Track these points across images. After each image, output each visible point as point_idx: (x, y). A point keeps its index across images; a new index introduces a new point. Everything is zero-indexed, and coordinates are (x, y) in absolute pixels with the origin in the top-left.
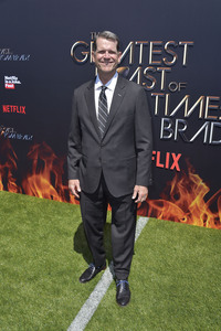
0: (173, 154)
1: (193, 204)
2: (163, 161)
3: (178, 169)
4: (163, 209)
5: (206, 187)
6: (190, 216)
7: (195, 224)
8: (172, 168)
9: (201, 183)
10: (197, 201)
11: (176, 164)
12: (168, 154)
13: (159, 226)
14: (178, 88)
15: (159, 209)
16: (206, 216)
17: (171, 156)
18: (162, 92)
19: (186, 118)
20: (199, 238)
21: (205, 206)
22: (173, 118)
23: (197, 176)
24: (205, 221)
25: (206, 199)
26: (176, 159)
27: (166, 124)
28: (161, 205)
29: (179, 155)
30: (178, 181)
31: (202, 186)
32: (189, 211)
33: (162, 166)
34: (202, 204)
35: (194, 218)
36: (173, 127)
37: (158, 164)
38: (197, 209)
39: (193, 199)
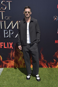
0: (10, 43)
1: (19, 60)
2: (6, 46)
3: (12, 48)
4: (9, 64)
6: (19, 65)
7: (21, 67)
8: (10, 48)
10: (21, 59)
11: (11, 46)
12: (8, 43)
13: (8, 70)
14: (8, 18)
15: (7, 64)
16: (24, 64)
17: (9, 44)
18: (3, 20)
19: (13, 29)
21: (23, 60)
22: (8, 30)
24: (24, 66)
25: (23, 58)
26: (11, 44)
27: (6, 32)
28: (8, 62)
29: (12, 43)
30: (13, 53)
31: (21, 53)
32: (18, 63)
33: (6, 48)
35: (20, 65)
36: (8, 33)
37: (5, 47)
38: (21, 62)
39: (19, 58)
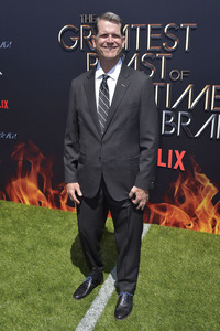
0: (177, 152)
1: (200, 208)
2: (165, 159)
3: (182, 169)
4: (167, 214)
5: (213, 188)
6: (196, 221)
7: (203, 230)
8: (176, 167)
9: (208, 183)
10: (205, 204)
11: (179, 163)
12: (171, 151)
13: (162, 233)
14: (181, 76)
15: (162, 214)
16: (214, 221)
17: (174, 154)
18: (162, 81)
19: (189, 111)
20: (207, 245)
21: (213, 210)
22: (176, 111)
23: (203, 176)
24: (213, 227)
25: (214, 201)
26: (180, 157)
27: (168, 117)
28: (164, 209)
29: (184, 152)
30: (182, 182)
31: (209, 187)
32: (195, 216)
33: (164, 165)
34: (209, 207)
35: (202, 223)
36: (176, 121)
38: (205, 213)
39: (200, 202)
